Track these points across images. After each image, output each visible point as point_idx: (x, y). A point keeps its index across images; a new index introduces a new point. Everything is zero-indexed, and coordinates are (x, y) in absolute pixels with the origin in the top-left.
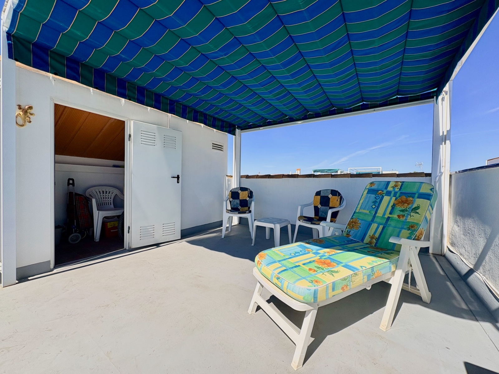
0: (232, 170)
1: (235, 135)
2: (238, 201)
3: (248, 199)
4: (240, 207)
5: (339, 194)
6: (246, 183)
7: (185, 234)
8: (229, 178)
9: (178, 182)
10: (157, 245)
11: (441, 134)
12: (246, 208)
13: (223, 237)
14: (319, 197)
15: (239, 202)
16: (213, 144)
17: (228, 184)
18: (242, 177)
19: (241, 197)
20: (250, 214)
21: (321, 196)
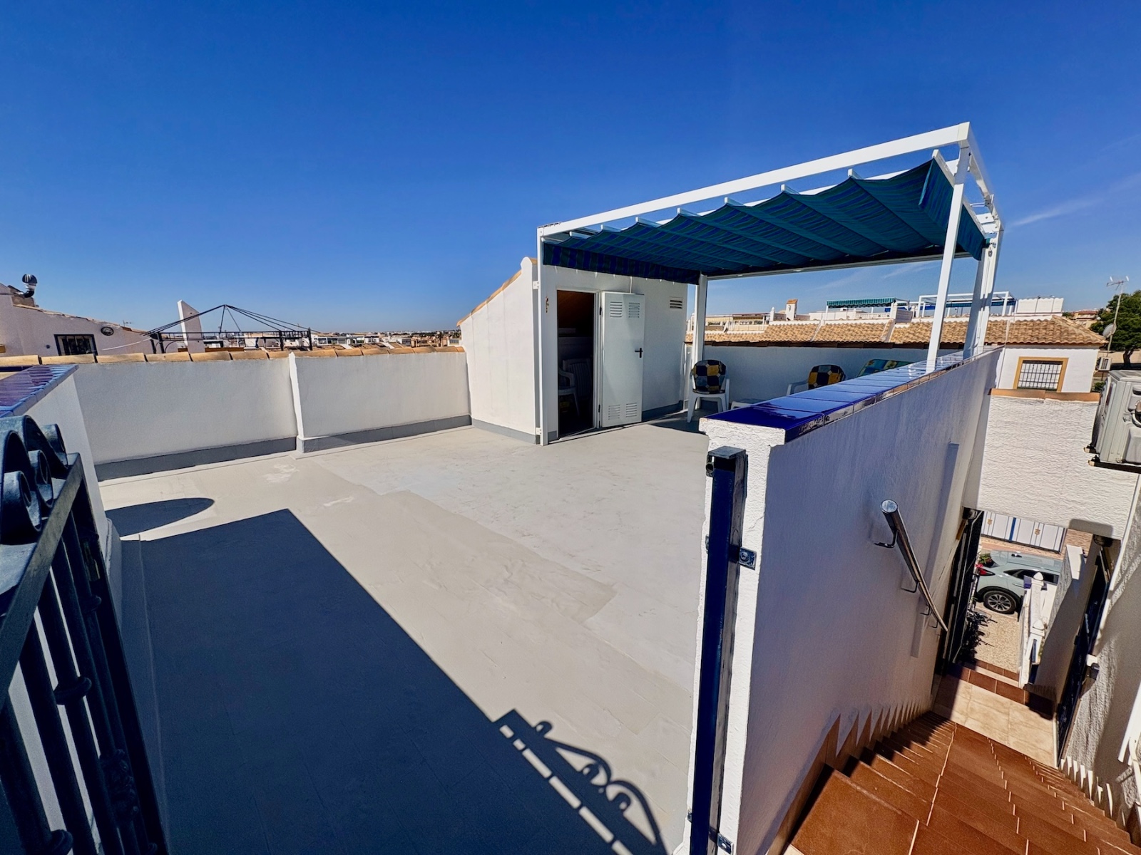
0: (692, 334)
1: (698, 284)
2: (705, 378)
3: (719, 375)
4: (707, 386)
5: (841, 371)
6: (714, 353)
7: (647, 416)
8: (689, 346)
9: (640, 357)
10: (623, 426)
11: (982, 297)
12: (717, 387)
13: (689, 421)
14: (816, 374)
15: (706, 380)
16: (671, 301)
17: (687, 354)
18: (706, 343)
19: (709, 373)
20: (723, 395)
21: (819, 373)
